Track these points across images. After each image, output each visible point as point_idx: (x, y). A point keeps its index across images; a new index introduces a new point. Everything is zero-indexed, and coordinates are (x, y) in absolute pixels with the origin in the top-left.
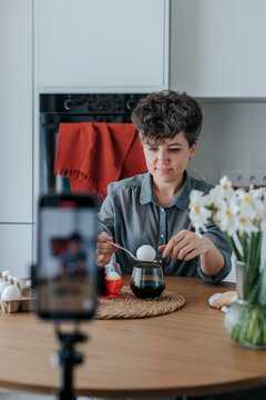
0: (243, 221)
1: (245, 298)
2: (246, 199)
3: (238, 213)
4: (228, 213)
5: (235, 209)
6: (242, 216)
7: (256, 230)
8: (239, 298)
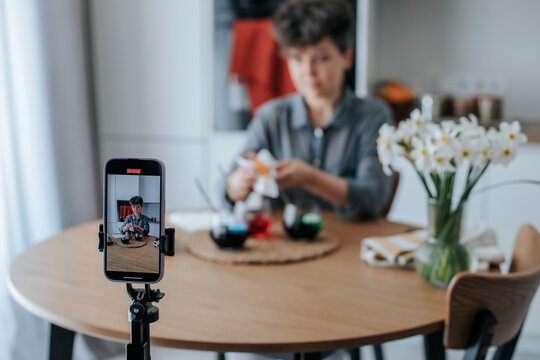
0: (440, 160)
1: (437, 236)
2: (444, 139)
3: (435, 153)
4: (424, 152)
5: (431, 149)
6: (438, 155)
7: (451, 169)
8: (430, 236)
